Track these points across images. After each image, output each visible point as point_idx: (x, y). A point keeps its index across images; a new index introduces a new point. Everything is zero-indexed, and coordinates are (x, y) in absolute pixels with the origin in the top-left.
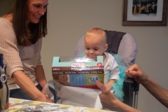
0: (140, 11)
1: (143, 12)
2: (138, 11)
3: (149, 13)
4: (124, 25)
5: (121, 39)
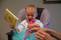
5: (41, 12)
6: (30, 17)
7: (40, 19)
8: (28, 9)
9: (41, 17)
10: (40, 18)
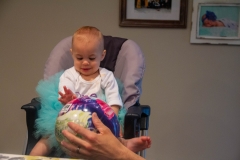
0: (147, 4)
1: (151, 6)
2: (143, 4)
3: (161, 7)
4: (121, 26)
5: (120, 48)
6: (85, 62)
7: (116, 67)
8: (79, 39)
9: (118, 63)
10: (115, 64)
